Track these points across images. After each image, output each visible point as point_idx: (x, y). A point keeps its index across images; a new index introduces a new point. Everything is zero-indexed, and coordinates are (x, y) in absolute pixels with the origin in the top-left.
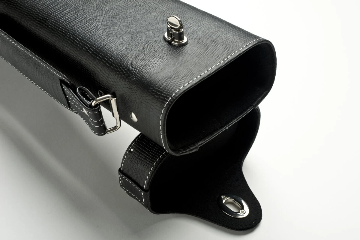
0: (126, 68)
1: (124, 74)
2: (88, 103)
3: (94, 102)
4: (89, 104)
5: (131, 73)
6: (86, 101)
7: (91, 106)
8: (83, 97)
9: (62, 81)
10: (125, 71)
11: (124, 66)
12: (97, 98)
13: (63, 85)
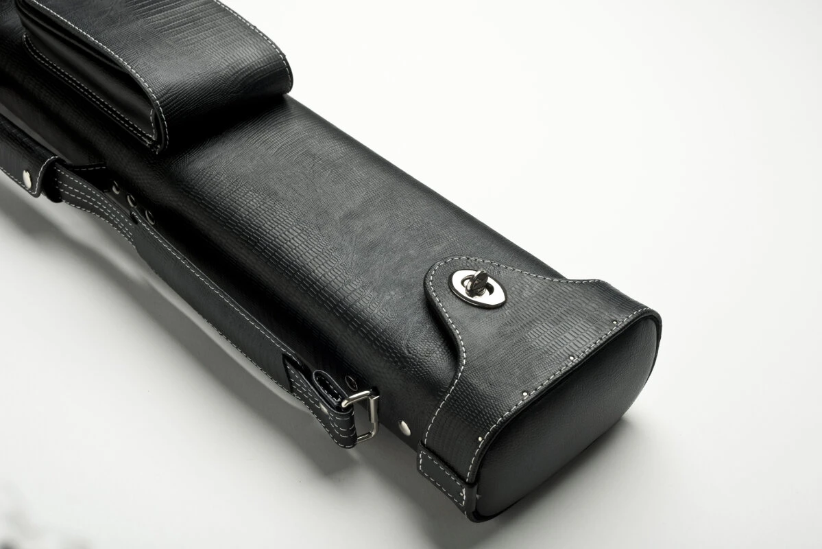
0: (399, 353)
1: (396, 362)
2: (335, 401)
3: (345, 402)
4: (335, 404)
5: (407, 362)
6: (329, 396)
7: (339, 408)
8: (324, 389)
9: (285, 357)
10: (397, 357)
11: (396, 348)
12: (349, 395)
13: (288, 363)
